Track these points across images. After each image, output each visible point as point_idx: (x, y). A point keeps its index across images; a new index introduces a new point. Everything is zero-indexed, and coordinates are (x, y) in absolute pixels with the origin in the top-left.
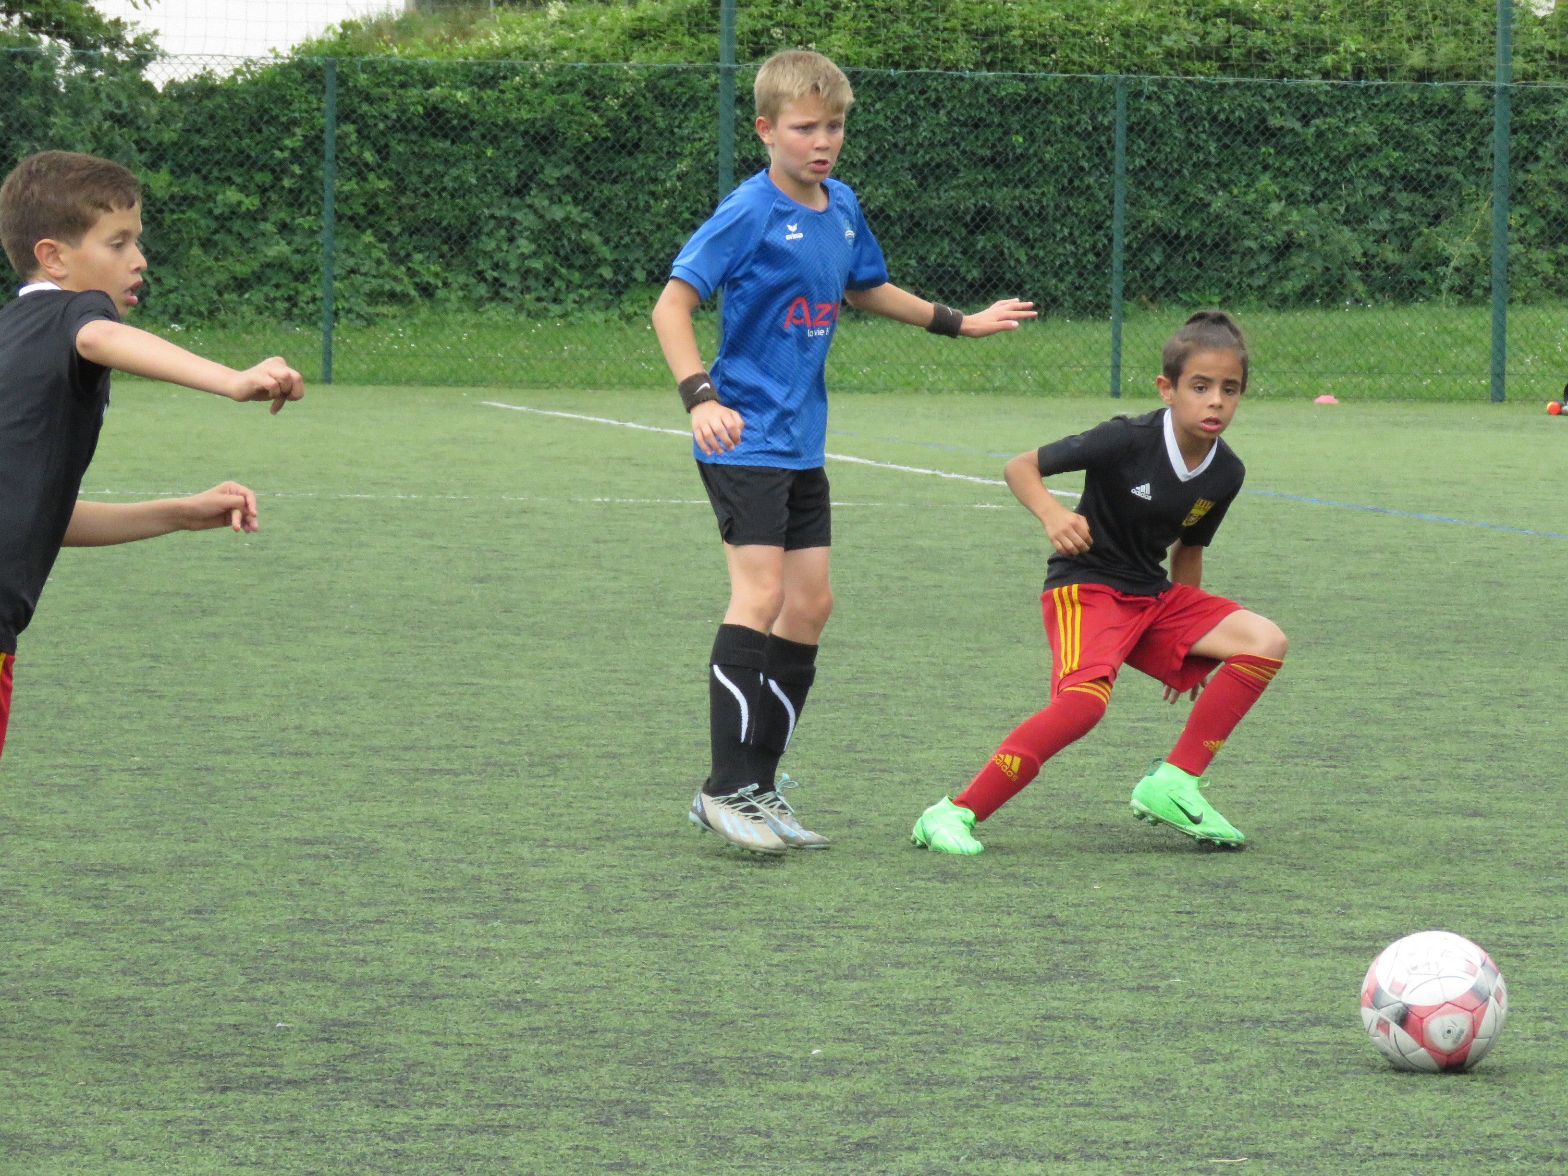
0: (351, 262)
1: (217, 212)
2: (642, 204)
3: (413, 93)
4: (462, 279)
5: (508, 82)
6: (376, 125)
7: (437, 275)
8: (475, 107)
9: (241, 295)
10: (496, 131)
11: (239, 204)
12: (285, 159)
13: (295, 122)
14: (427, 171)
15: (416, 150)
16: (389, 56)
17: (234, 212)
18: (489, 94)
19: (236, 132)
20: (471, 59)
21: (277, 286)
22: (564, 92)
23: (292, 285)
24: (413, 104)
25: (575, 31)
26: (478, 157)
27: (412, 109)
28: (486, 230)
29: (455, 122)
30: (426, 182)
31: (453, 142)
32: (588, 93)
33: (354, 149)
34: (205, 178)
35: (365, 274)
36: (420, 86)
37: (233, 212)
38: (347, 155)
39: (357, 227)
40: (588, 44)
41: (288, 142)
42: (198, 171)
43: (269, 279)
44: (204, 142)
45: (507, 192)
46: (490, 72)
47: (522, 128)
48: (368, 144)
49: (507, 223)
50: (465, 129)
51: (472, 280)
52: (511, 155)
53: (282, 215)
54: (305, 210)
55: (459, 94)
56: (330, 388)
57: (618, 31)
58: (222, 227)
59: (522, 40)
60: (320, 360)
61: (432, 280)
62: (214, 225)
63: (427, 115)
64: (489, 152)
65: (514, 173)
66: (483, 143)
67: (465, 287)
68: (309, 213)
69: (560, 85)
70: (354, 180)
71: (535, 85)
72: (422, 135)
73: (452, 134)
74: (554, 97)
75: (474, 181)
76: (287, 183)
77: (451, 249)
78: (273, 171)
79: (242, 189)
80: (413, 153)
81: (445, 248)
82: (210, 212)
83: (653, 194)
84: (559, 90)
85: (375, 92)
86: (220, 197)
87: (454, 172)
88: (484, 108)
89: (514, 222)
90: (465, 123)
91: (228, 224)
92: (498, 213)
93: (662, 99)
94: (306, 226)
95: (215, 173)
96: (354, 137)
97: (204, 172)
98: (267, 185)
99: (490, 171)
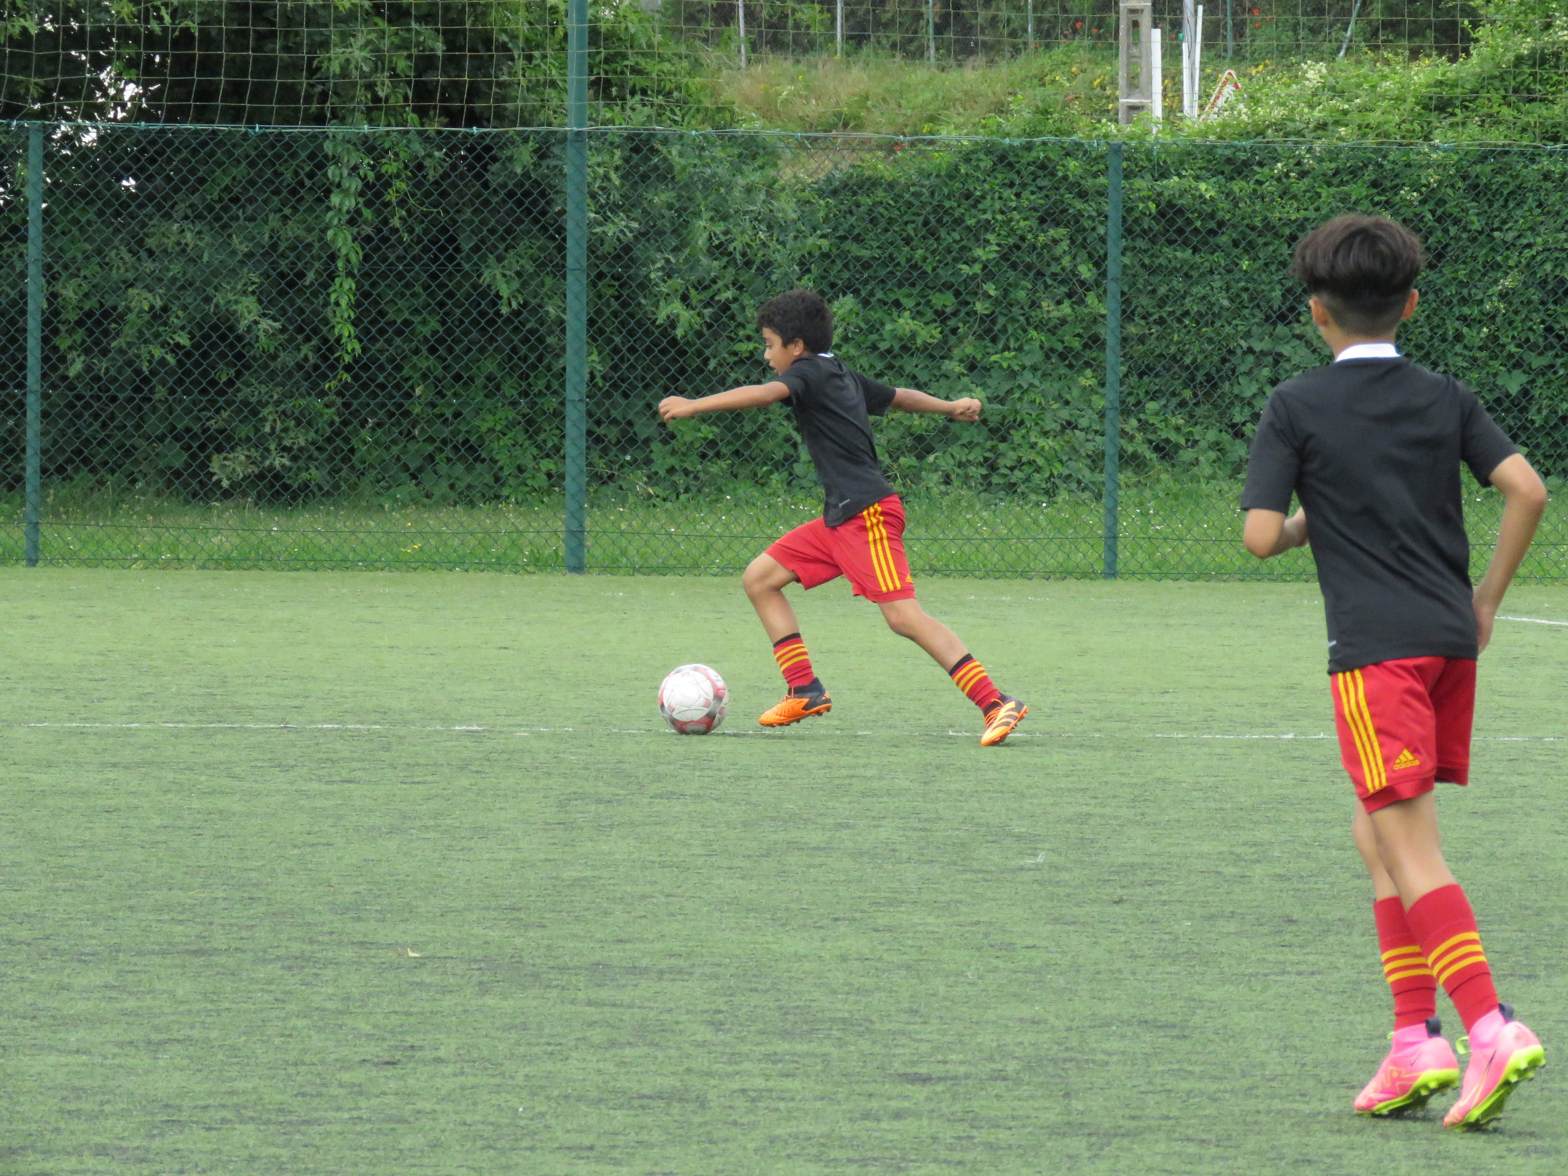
0: (1065, 414)
1: (883, 346)
2: (1451, 333)
3: (1142, 184)
4: (1212, 435)
5: (1266, 170)
6: (1094, 229)
7: (1178, 429)
8: (1224, 205)
9: (920, 457)
10: (1253, 235)
11: (914, 335)
12: (975, 276)
13: (987, 226)
14: (1162, 290)
15: (1147, 261)
16: (1106, 136)
17: (907, 347)
18: (1237, 186)
19: (908, 241)
20: (1212, 138)
21: (970, 446)
22: (1342, 183)
23: (989, 444)
24: (1142, 199)
25: (1349, 101)
26: (1229, 271)
27: (1141, 206)
28: (1243, 368)
29: (1198, 224)
30: (1162, 302)
31: (1195, 250)
32: (1374, 184)
33: (1066, 261)
34: (866, 303)
35: (1086, 430)
36: (1148, 176)
37: (905, 348)
38: (1055, 268)
39: (1070, 366)
40: (1373, 118)
41: (979, 252)
42: (856, 292)
43: (958, 438)
44: (866, 253)
45: (1268, 318)
46: (1242, 156)
47: (1287, 231)
48: (1083, 254)
49: (1270, 359)
50: (1212, 232)
51: (1226, 437)
52: (1273, 268)
53: (969, 350)
54: (1000, 345)
55: (1203, 186)
56: (1118, 584)
57: (1411, 100)
58: (891, 367)
59: (1279, 113)
60: (1101, 548)
61: (1173, 437)
62: (880, 366)
63: (1162, 214)
64: (1245, 265)
65: (1277, 293)
66: (1236, 251)
67: (1217, 446)
68: (1007, 348)
69: (1337, 172)
70: (1067, 303)
71: (1303, 174)
72: (1153, 241)
73: (1195, 240)
74: (1333, 190)
75: (1226, 303)
76: (980, 307)
77: (1195, 395)
78: (957, 294)
79: (918, 314)
80: (1143, 265)
81: (1187, 394)
82: (874, 347)
83: (1463, 318)
84: (1336, 181)
85: (1089, 183)
86: (888, 327)
87: (1198, 290)
88: (1236, 206)
89: (1278, 358)
90: (1212, 224)
91: (897, 363)
92: (1258, 347)
93: (1476, 190)
94: (1005, 365)
95: (880, 295)
96: (1064, 245)
97: (863, 293)
98: (948, 310)
99: (1246, 289)
